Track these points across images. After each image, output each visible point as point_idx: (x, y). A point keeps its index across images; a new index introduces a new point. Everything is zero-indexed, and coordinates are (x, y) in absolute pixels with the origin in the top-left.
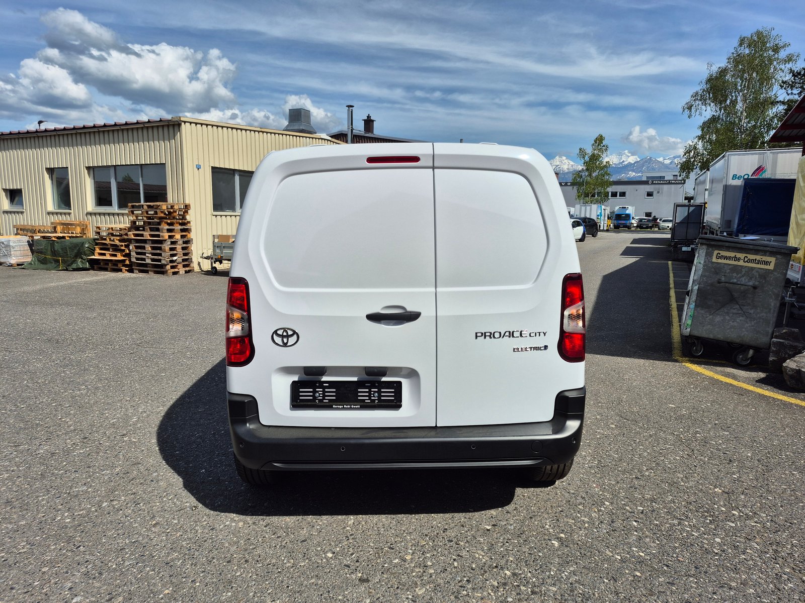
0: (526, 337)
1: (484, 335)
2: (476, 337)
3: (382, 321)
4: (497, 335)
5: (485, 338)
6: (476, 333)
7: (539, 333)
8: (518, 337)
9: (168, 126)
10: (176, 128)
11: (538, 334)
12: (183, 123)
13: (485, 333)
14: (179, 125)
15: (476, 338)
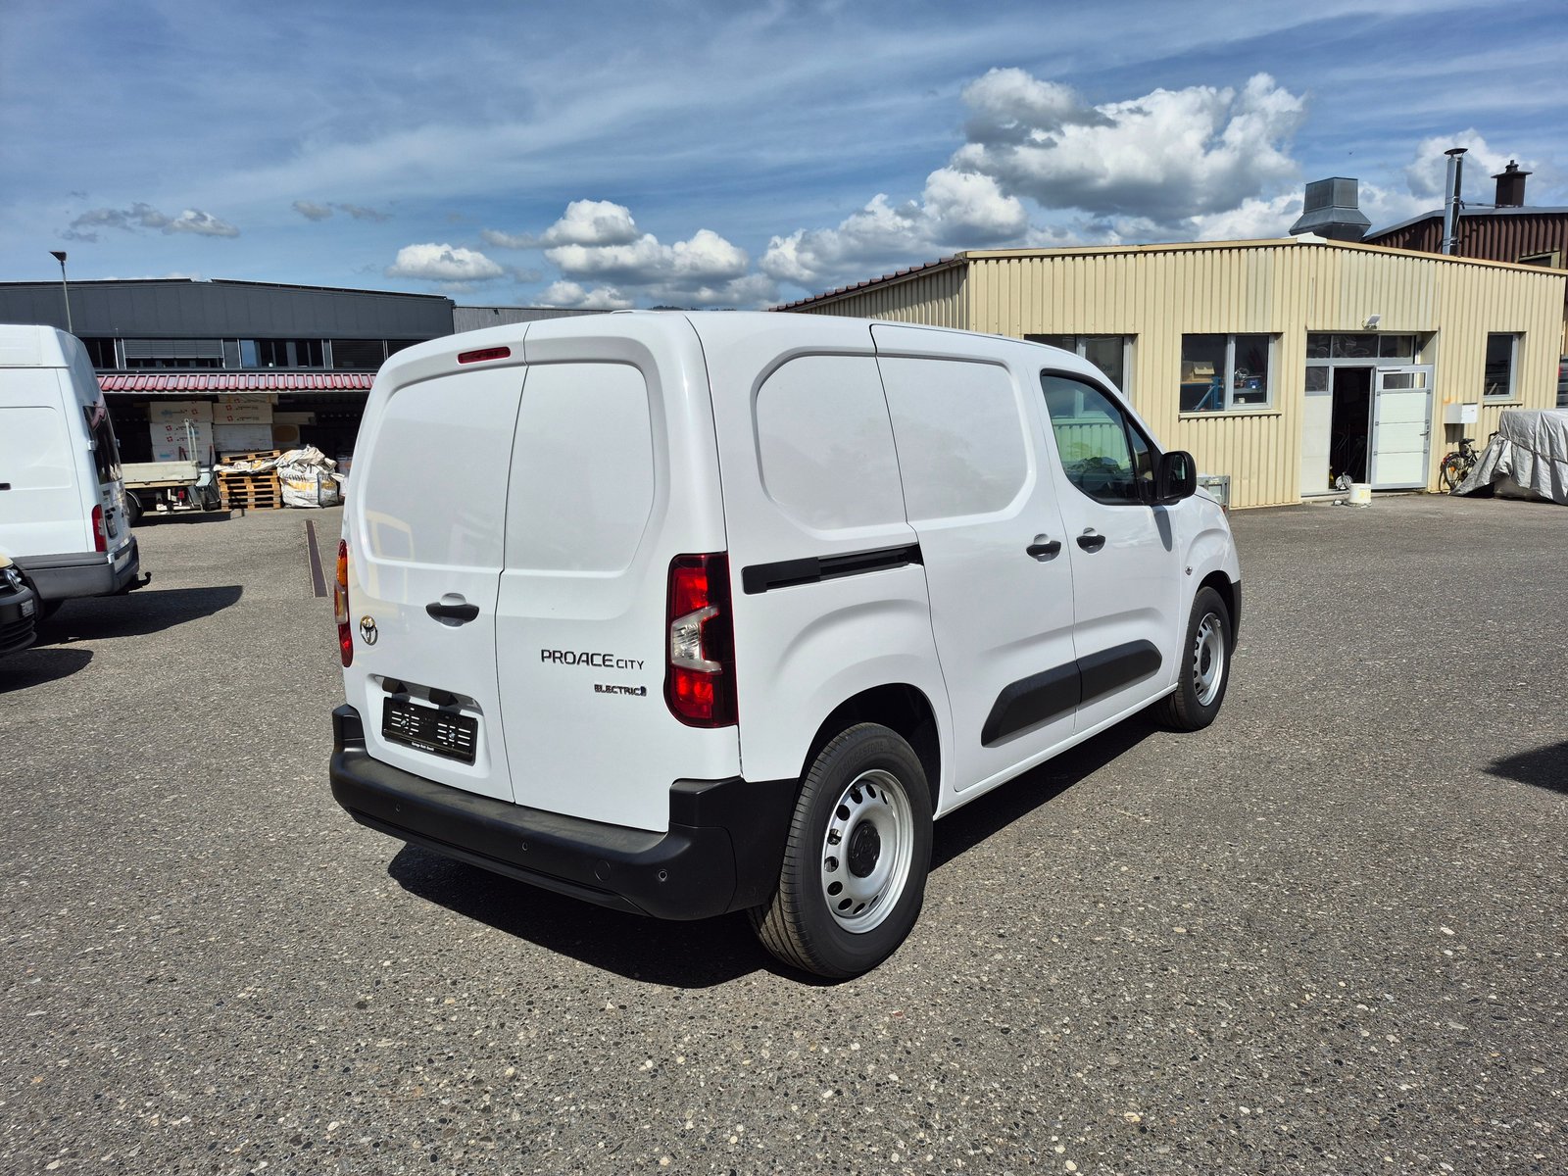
0: (612, 666)
1: (552, 655)
2: (543, 658)
3: (443, 618)
4: (570, 658)
5: (554, 661)
6: (543, 651)
7: (632, 662)
8: (600, 665)
9: (951, 270)
10: (962, 271)
11: (629, 664)
12: (972, 263)
13: (554, 652)
14: (966, 266)
15: (543, 660)
